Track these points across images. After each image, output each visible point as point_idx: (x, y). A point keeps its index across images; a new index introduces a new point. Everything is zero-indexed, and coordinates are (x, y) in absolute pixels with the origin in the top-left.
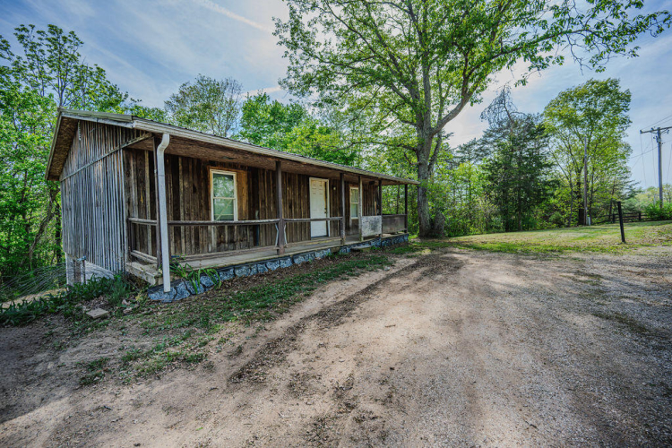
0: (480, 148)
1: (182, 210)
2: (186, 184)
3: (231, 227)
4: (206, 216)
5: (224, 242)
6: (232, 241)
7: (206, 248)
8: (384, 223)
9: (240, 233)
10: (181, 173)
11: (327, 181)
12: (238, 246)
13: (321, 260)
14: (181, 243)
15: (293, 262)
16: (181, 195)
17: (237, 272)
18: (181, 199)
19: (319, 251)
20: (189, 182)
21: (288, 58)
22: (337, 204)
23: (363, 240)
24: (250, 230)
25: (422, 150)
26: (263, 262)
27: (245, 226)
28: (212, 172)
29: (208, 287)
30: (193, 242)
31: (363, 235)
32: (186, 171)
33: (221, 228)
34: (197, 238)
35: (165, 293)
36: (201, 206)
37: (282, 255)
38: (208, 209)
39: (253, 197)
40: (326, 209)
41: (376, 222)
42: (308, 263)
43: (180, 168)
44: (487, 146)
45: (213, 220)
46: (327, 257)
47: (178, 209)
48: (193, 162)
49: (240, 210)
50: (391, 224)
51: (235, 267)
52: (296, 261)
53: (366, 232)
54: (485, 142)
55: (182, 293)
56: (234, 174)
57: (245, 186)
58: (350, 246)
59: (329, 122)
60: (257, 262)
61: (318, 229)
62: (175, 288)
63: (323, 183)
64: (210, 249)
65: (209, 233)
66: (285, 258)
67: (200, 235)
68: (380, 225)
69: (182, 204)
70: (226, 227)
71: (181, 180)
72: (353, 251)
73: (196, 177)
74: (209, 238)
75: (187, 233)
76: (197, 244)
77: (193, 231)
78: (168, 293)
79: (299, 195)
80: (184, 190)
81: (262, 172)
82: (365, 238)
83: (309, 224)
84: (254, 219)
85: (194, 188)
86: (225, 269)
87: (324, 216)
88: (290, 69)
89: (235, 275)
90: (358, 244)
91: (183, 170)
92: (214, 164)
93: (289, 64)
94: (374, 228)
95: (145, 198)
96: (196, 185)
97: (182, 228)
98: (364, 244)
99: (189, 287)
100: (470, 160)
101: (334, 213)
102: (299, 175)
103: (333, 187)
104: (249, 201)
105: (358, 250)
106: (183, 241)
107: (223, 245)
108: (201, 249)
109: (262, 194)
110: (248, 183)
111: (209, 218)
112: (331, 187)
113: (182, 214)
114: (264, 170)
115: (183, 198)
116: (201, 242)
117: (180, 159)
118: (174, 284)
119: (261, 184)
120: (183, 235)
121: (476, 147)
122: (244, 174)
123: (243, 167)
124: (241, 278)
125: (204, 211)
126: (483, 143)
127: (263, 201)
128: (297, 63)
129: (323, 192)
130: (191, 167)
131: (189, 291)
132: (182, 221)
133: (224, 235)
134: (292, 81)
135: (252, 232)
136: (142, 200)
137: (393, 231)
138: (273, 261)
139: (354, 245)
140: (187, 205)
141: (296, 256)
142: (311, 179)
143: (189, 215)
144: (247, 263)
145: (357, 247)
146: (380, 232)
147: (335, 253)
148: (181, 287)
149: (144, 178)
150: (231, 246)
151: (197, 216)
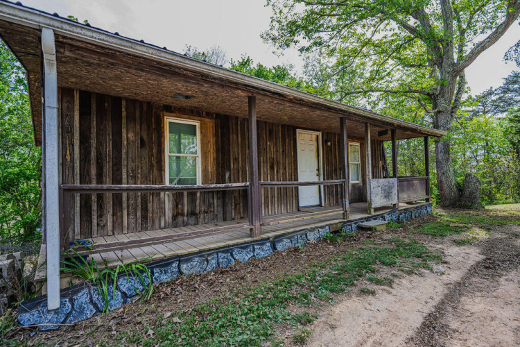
0: (500, 98)
1: (124, 171)
2: (131, 135)
3: (192, 193)
4: (158, 180)
5: (182, 215)
6: (192, 213)
7: (157, 222)
8: (401, 189)
9: (204, 201)
10: (124, 121)
11: (320, 134)
12: (201, 220)
13: (315, 245)
14: (122, 217)
15: (274, 248)
16: (124, 151)
17: (184, 267)
18: (124, 156)
19: (312, 230)
20: (136, 134)
21: (270, 6)
22: (333, 163)
23: (373, 213)
24: (218, 198)
25: (442, 93)
26: (228, 250)
27: (212, 192)
28: (168, 120)
29: (131, 296)
30: (139, 214)
31: (373, 206)
32: (131, 118)
33: (178, 196)
34: (145, 209)
35: (49, 311)
36: (151, 166)
37: (258, 238)
38: (161, 169)
39: (223, 154)
40: (318, 170)
41: (391, 187)
42: (296, 250)
43: (124, 114)
44: (509, 95)
45: (167, 184)
46: (325, 240)
47: (120, 170)
48: (141, 108)
49: (205, 171)
50: (408, 189)
51: (180, 259)
52: (279, 247)
53: (377, 200)
54: (506, 90)
55: (81, 311)
56: (197, 124)
57: (212, 140)
58: (355, 221)
59: (314, 81)
60: (218, 250)
61: (309, 196)
62: (71, 301)
63: (314, 137)
64: (163, 224)
65: (162, 203)
66: (262, 242)
67: (150, 205)
68: (395, 191)
69: (124, 163)
70: (185, 193)
71: (124, 131)
72: (361, 228)
73: (144, 127)
74: (162, 209)
75: (131, 202)
76: (144, 217)
77: (139, 200)
78: (56, 311)
79: (283, 151)
80: (128, 144)
81: (234, 122)
82: (376, 209)
83: (297, 189)
84: (224, 182)
85: (142, 140)
86: (164, 263)
87: (316, 179)
88: (273, 20)
89: (180, 272)
90: (367, 219)
91: (127, 117)
92: (169, 109)
93: (272, 14)
94: (387, 195)
95: (72, 154)
96: (145, 137)
97: (124, 195)
98: (375, 218)
99: (95, 297)
100: (485, 112)
101: (328, 176)
102: (283, 126)
103: (326, 142)
104: (217, 159)
105: (370, 229)
106: (125, 212)
107: (180, 219)
108: (149, 224)
109: (235, 150)
110: (216, 135)
111: (162, 181)
112: (325, 142)
113: (124, 176)
114: (237, 118)
115: (127, 153)
116: (150, 215)
117: (124, 103)
118: (67, 293)
119: (233, 137)
120: (125, 205)
121: (494, 98)
122: (210, 123)
123: (209, 115)
124: (191, 277)
125: (155, 172)
126: (505, 92)
127: (236, 160)
128: (281, 12)
129: (314, 148)
130: (138, 114)
131: (95, 305)
132: (124, 186)
133: (183, 205)
134: (275, 33)
135: (220, 201)
136: (68, 158)
137: (412, 199)
138: (243, 247)
139: (362, 220)
140: (131, 165)
141: (279, 238)
142: (298, 131)
143: (134, 177)
144: (201, 252)
145: (366, 224)
146: (395, 201)
147: (336, 232)
148: (82, 298)
149: (72, 126)
150: (192, 220)
151: (146, 179)
